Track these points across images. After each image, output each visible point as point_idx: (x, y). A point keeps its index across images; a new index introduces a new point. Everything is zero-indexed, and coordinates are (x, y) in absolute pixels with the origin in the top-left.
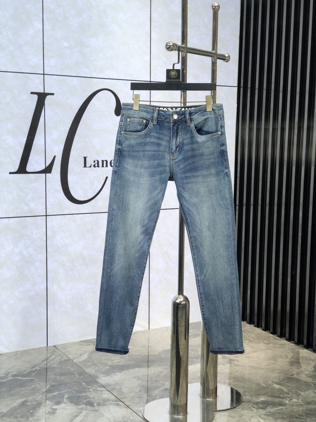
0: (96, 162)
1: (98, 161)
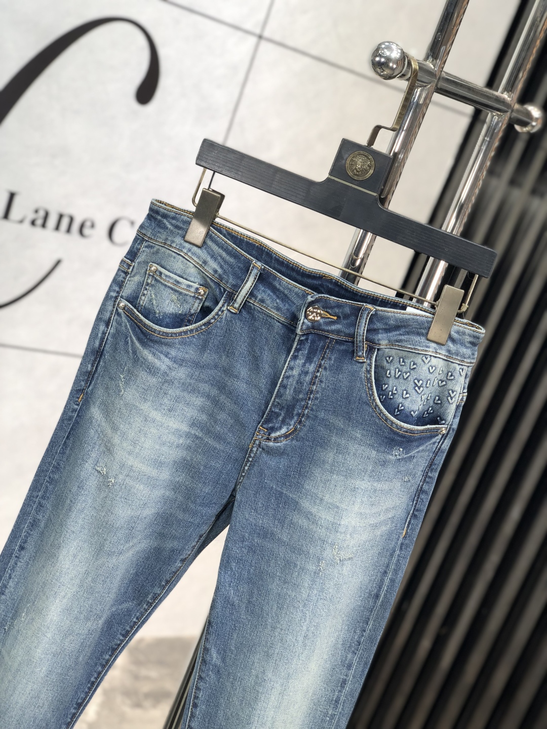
0: (42, 214)
1: (47, 215)
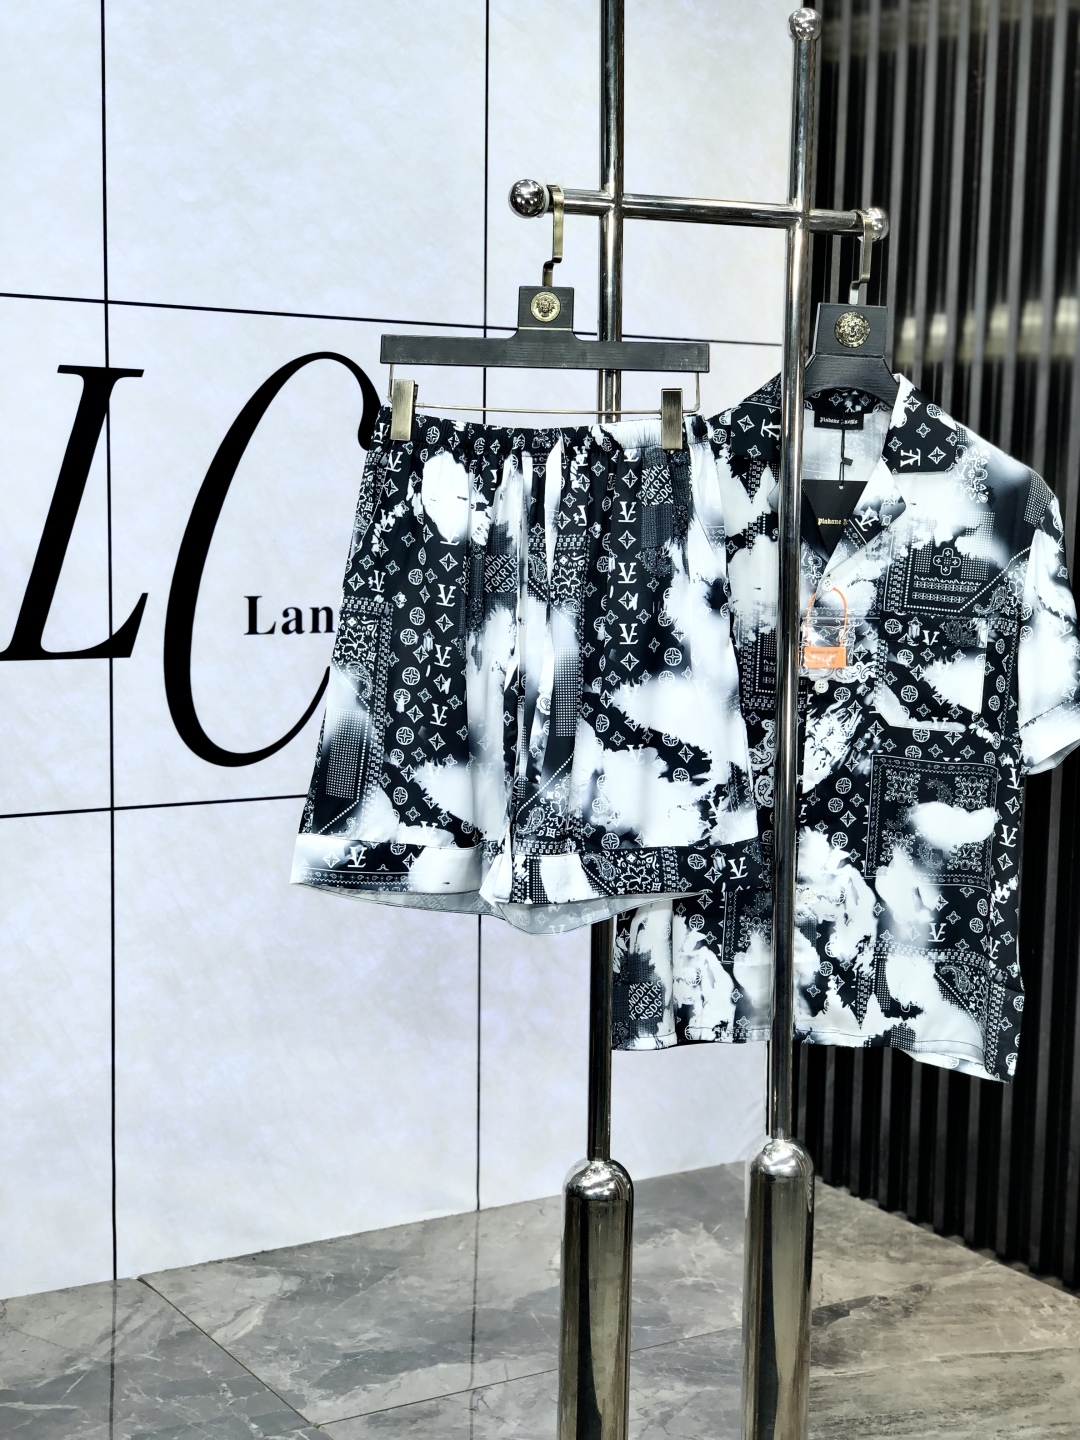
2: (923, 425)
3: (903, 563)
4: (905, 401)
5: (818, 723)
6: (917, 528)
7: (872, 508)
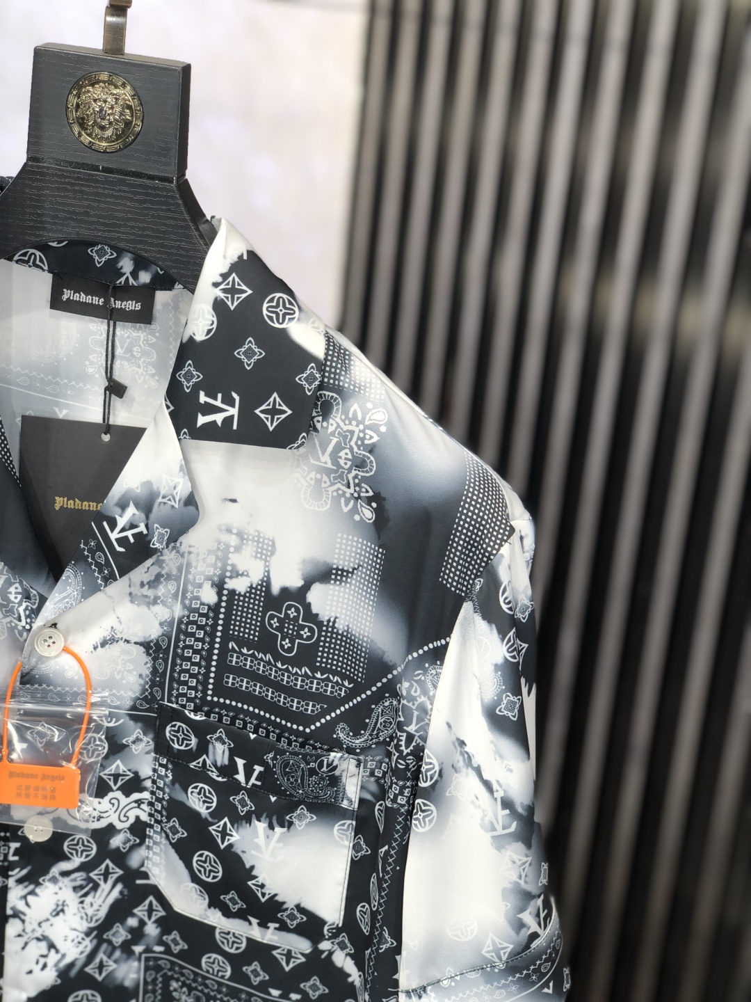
2: (250, 343)
3: (206, 616)
4: (216, 285)
5: (32, 893)
6: (238, 549)
7: (137, 506)
